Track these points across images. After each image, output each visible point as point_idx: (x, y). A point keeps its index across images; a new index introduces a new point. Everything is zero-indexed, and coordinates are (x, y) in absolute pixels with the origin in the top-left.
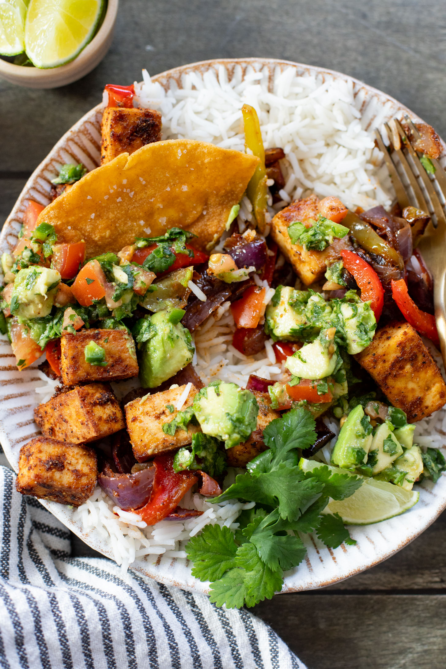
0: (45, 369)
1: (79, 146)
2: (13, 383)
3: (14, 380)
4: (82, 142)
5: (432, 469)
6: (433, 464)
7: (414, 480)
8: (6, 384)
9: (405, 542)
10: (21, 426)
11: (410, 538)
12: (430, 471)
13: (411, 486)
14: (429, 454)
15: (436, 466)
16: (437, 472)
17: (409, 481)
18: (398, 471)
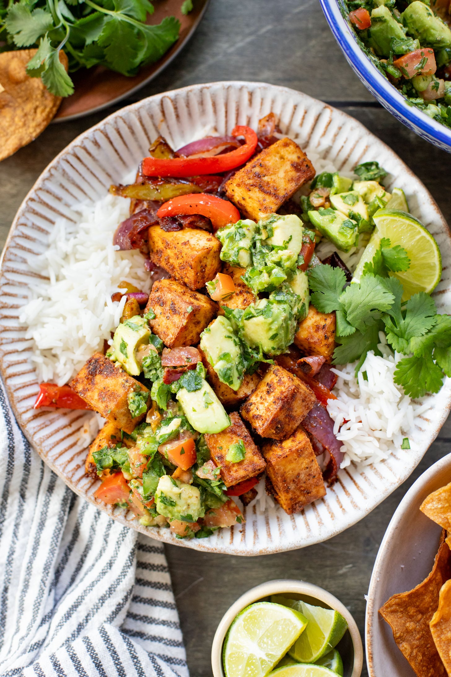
0: (247, 501)
1: (53, 447)
2: (257, 530)
3: (254, 529)
4: (50, 444)
5: (375, 175)
6: (371, 173)
7: (384, 191)
8: (257, 536)
9: (435, 207)
10: (296, 526)
11: (432, 202)
12: (376, 176)
13: (388, 194)
14: (361, 175)
15: (373, 171)
16: (378, 171)
17: (384, 195)
18: (374, 202)
